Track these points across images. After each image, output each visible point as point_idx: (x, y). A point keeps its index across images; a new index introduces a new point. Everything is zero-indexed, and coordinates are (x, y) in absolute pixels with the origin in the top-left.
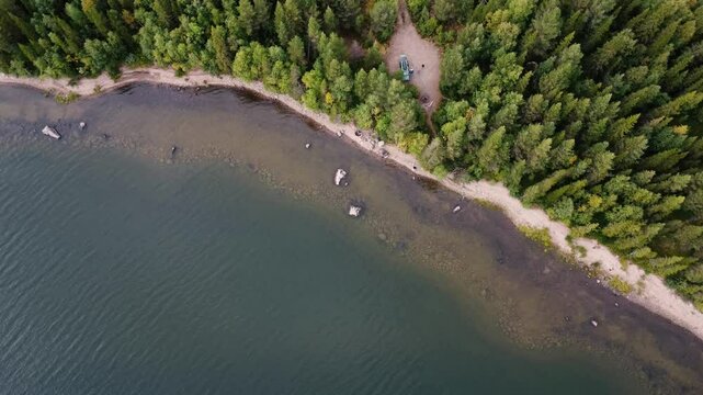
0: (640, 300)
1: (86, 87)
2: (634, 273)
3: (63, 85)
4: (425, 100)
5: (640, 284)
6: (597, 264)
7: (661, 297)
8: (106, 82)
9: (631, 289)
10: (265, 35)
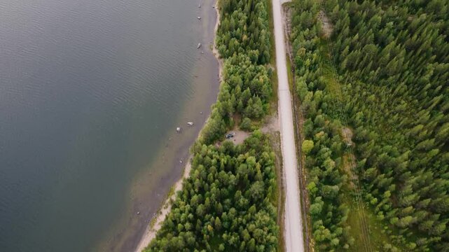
0: (147, 231)
1: (215, 51)
2: (158, 227)
3: (215, 45)
4: (219, 144)
5: (154, 230)
6: (161, 213)
7: (149, 238)
8: (218, 55)
9: (152, 227)
10: (232, 86)
